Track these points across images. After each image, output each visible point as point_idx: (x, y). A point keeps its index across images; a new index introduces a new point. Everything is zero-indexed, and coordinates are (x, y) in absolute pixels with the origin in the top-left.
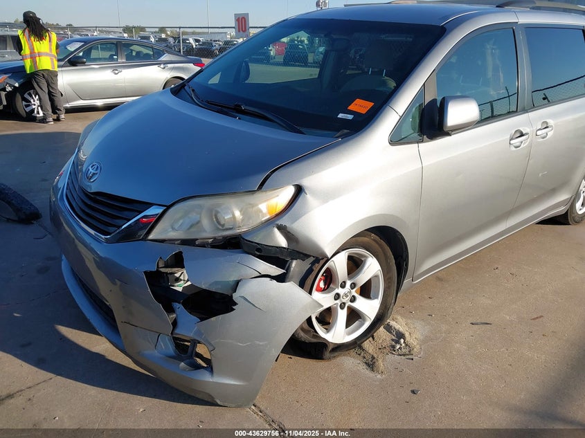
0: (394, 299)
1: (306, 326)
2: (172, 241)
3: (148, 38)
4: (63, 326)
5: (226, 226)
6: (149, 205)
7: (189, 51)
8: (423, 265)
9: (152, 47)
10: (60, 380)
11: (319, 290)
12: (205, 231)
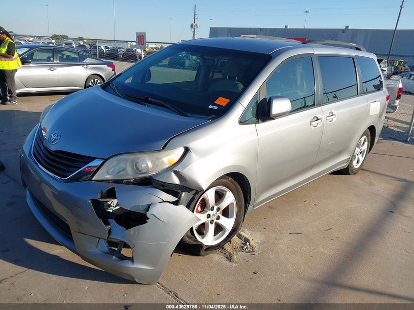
0: (243, 218)
1: (190, 234)
2: (107, 181)
3: (70, 44)
4: (29, 238)
5: (143, 171)
6: (93, 159)
7: (102, 55)
8: (260, 197)
9: (78, 53)
10: (31, 272)
11: (198, 212)
12: (128, 175)
